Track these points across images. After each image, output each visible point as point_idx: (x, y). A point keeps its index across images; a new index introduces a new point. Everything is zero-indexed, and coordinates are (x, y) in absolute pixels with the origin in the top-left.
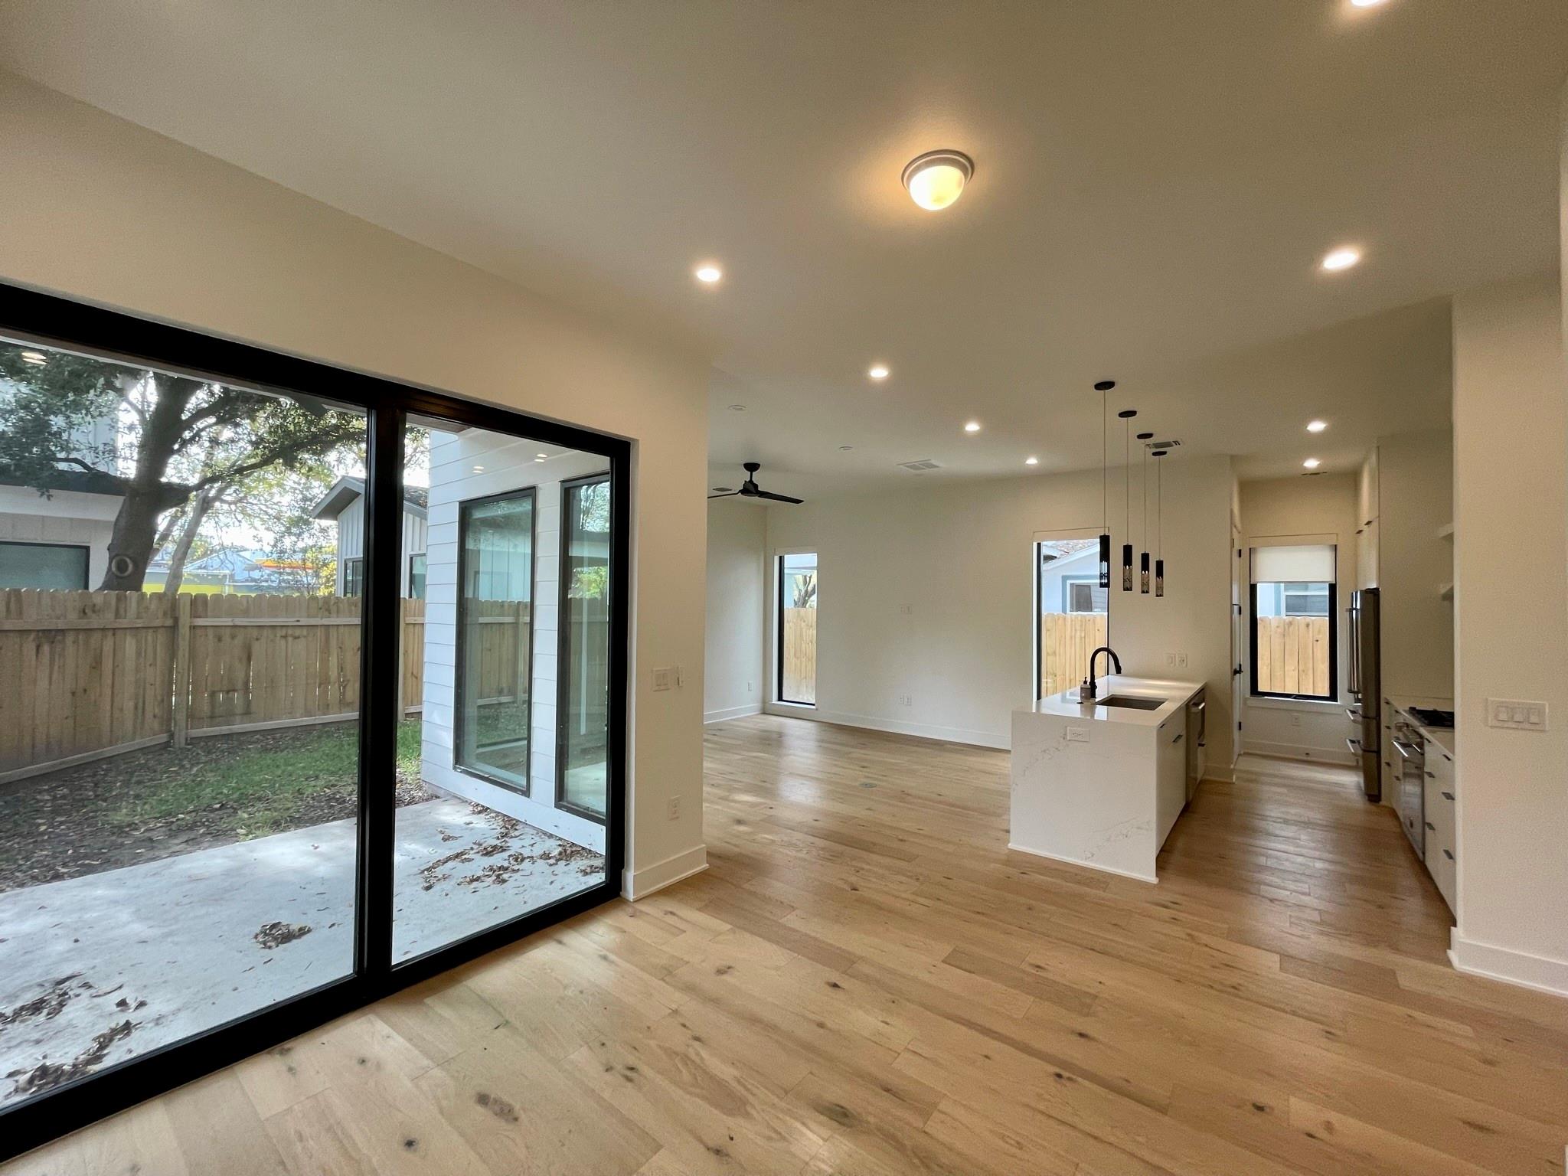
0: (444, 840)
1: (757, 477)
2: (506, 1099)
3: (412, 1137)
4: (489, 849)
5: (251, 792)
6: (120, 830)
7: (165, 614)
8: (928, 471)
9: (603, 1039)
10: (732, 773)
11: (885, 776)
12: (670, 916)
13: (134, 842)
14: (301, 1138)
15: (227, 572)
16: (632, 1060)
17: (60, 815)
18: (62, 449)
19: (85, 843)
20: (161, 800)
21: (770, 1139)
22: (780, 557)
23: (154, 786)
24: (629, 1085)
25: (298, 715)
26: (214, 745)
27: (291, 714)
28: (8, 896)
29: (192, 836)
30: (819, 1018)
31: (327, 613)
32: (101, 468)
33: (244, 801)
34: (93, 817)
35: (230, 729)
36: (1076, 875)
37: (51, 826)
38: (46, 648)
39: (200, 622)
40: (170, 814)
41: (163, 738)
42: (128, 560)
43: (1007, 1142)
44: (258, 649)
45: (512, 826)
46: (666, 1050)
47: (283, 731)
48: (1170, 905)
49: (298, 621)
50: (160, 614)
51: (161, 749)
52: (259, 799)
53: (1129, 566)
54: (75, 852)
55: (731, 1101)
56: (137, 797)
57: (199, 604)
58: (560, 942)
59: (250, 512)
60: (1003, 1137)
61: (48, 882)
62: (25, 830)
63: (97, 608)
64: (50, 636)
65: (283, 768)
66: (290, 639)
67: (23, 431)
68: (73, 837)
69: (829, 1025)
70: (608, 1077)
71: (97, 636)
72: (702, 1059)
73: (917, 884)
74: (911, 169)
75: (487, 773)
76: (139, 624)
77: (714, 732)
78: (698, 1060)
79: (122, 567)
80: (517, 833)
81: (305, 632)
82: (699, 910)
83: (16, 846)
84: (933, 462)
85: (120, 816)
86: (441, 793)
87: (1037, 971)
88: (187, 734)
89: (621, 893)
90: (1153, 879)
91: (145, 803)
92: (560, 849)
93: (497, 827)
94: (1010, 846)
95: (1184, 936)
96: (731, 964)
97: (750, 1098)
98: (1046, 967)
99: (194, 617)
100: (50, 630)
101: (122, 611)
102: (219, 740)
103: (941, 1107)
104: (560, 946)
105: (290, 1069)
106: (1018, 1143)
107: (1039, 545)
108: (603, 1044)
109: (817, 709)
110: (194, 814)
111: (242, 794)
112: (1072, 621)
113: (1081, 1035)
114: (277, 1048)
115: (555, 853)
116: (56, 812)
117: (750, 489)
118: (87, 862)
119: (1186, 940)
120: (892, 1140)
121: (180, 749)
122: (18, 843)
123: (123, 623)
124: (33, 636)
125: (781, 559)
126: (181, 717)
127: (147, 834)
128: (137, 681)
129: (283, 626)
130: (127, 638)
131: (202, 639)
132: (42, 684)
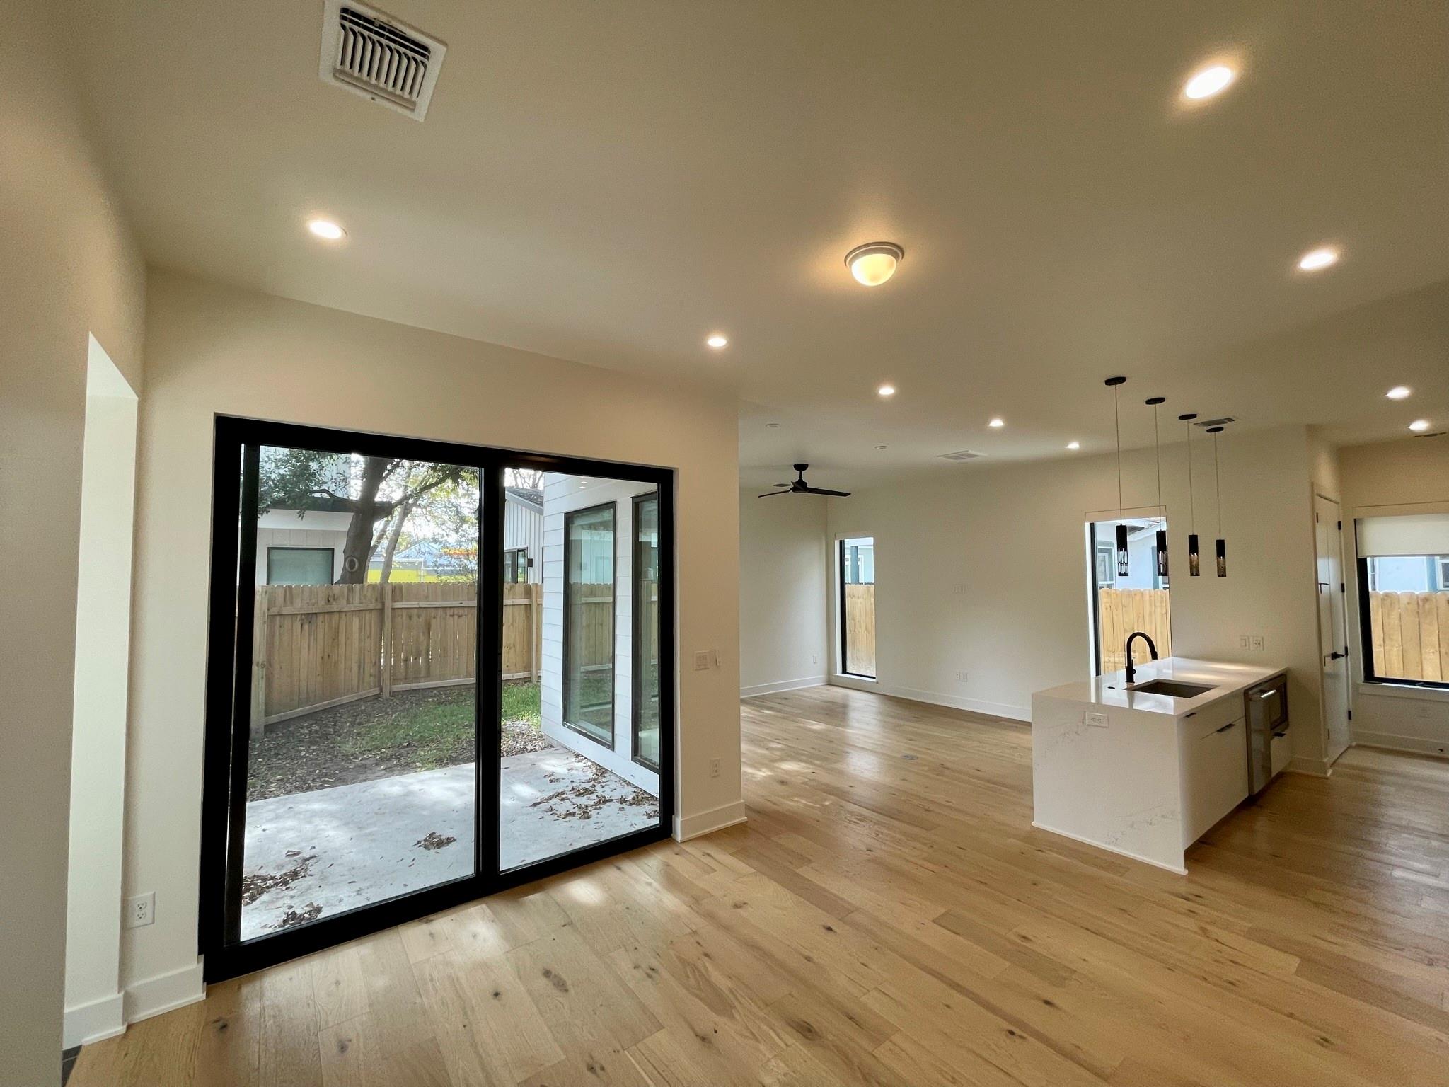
0: (551, 781)
1: (807, 476)
2: (564, 976)
3: (499, 991)
4: (582, 791)
5: (427, 735)
6: (347, 758)
7: (377, 600)
8: (968, 460)
9: (637, 944)
10: (785, 739)
11: (930, 749)
12: (706, 856)
13: (355, 767)
14: (432, 980)
15: (422, 560)
16: (655, 964)
17: (314, 745)
18: (315, 485)
19: (327, 766)
20: (372, 738)
21: (746, 1037)
22: (841, 542)
23: (369, 727)
24: (650, 980)
25: (462, 676)
26: (407, 697)
27: (458, 675)
28: (281, 800)
29: (389, 766)
30: (807, 953)
32: (339, 494)
33: (423, 741)
34: (332, 747)
35: (417, 686)
36: (1096, 857)
37: (308, 752)
38: (306, 626)
39: (398, 605)
40: (377, 748)
41: (376, 691)
42: (355, 559)
43: (943, 1076)
44: (435, 624)
45: (602, 774)
46: (680, 959)
47: (452, 688)
48: (1190, 897)
49: (461, 603)
50: (374, 600)
51: (374, 700)
52: (432, 741)
53: (1163, 552)
54: (320, 771)
55: (721, 1004)
56: (358, 734)
57: (398, 590)
58: (619, 869)
59: (436, 514)
60: (941, 1072)
61: (304, 791)
62: (293, 754)
63: (336, 597)
64: (310, 617)
65: (449, 717)
66: (456, 617)
67: (295, 475)
68: (320, 760)
69: (816, 960)
70: (635, 972)
71: (336, 617)
72: (706, 970)
73: (930, 851)
74: (851, 257)
75: (585, 729)
76: (361, 607)
77: (779, 701)
78: (703, 971)
79: (352, 564)
80: (604, 780)
81: (466, 611)
82: (732, 854)
83: (287, 765)
84: (971, 452)
85: (347, 748)
86: (554, 743)
87: (1022, 941)
88: (390, 688)
89: (672, 835)
90: (1179, 868)
91: (363, 739)
92: (634, 795)
93: (591, 774)
94: (1033, 823)
95: (1195, 929)
96: (746, 901)
97: (736, 1004)
98: (1033, 939)
99: (395, 602)
100: (309, 614)
101: (351, 599)
102: (410, 694)
103: (893, 1038)
104: (618, 872)
105: (431, 934)
106: (953, 1078)
107: (1092, 526)
108: (636, 948)
109: (877, 683)
110: (391, 749)
111: (421, 736)
112: (1150, 596)
113: (1047, 1002)
114: (425, 919)
115: (629, 798)
116: (311, 743)
117: (800, 486)
118: (327, 779)
119: (1196, 933)
120: (844, 1058)
121: (387, 700)
122: (289, 763)
123: (352, 607)
124: (299, 617)
125: (842, 543)
126: (386, 676)
127: (363, 762)
128: (360, 648)
129: (450, 607)
130: (354, 618)
131: (400, 618)
132: (305, 652)
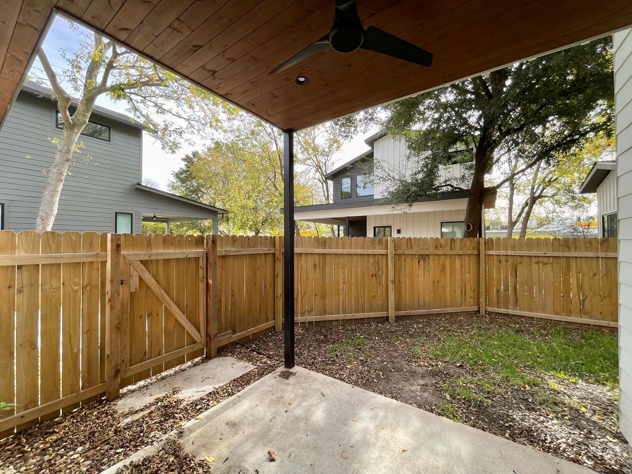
6: (411, 359)
7: (474, 248)
13: (407, 371)
19: (395, 360)
25: (548, 312)
27: (544, 310)
31: (567, 249)
33: (475, 367)
35: (507, 312)
38: (422, 262)
39: (490, 252)
41: (475, 308)
42: (470, 224)
44: (521, 268)
49: (545, 253)
50: (472, 248)
51: (474, 314)
52: (483, 370)
54: (387, 363)
57: (489, 243)
63: (442, 245)
64: (424, 257)
66: (541, 265)
71: (443, 258)
79: (469, 228)
81: (551, 260)
88: (486, 309)
100: (424, 255)
101: (453, 247)
110: (445, 364)
121: (483, 316)
123: (454, 252)
124: (417, 256)
126: (483, 300)
127: (416, 368)
128: (462, 280)
129: (535, 256)
130: (456, 259)
131: (492, 261)
132: (421, 278)
